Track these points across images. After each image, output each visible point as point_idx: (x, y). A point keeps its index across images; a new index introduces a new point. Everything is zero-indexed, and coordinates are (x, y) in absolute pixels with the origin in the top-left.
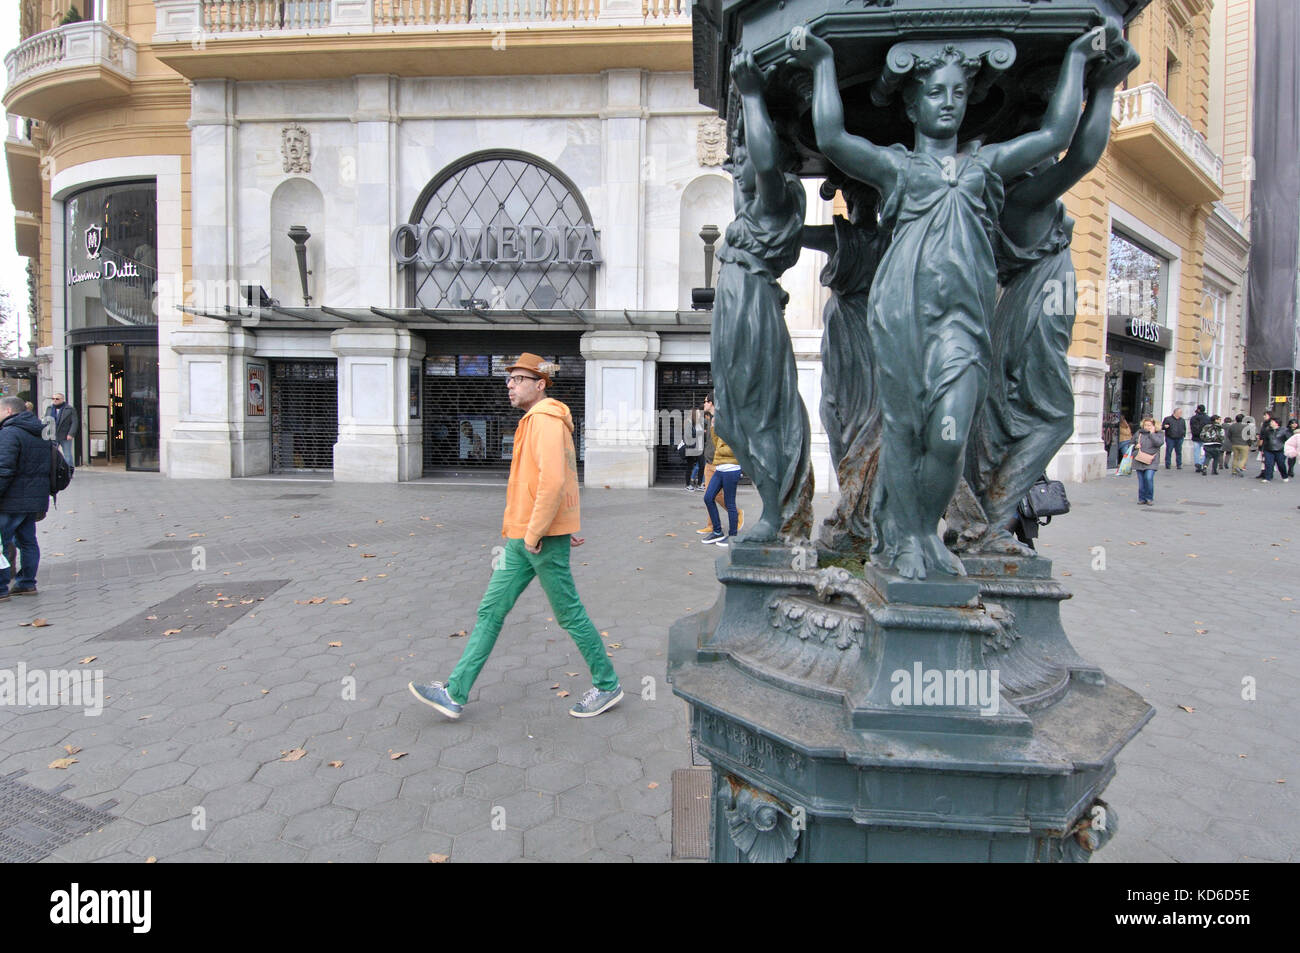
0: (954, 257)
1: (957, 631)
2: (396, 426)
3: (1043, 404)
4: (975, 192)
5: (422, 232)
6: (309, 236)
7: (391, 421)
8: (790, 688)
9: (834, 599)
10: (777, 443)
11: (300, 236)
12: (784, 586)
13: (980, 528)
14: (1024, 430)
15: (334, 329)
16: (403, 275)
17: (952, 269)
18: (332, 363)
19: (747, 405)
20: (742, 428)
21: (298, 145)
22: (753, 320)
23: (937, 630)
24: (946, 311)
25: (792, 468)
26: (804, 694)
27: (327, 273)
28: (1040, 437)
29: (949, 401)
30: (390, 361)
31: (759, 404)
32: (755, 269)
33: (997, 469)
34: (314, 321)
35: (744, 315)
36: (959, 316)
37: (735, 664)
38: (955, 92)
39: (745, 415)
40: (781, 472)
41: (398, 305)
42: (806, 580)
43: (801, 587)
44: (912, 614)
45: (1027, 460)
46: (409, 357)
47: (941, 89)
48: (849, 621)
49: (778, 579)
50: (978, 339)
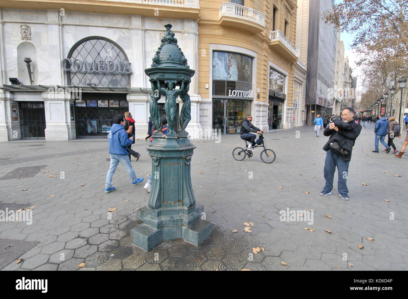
0: (171, 102)
1: (174, 139)
2: (67, 123)
3: (187, 116)
4: (173, 96)
5: (72, 61)
6: (31, 61)
7: (65, 121)
8: (158, 146)
9: (164, 138)
10: (158, 121)
11: (28, 61)
12: (159, 137)
13: (181, 130)
14: (186, 119)
15: (43, 92)
16: (66, 75)
17: (171, 103)
18: (43, 103)
19: (154, 116)
20: (154, 119)
21: (26, 31)
22: (154, 107)
23: (172, 139)
24: (171, 107)
25: (159, 124)
26: (160, 147)
27: (39, 74)
28: (187, 119)
29: (172, 116)
30: (63, 102)
31: (155, 116)
32: (154, 100)
33: (183, 123)
34: (35, 89)
35: (153, 106)
36: (172, 108)
37: (153, 146)
38: (171, 85)
39: (154, 118)
40: (158, 125)
41: (65, 85)
42: (162, 137)
43: (161, 137)
44: (169, 137)
45: (186, 122)
46: (70, 101)
47: (170, 85)
48: (165, 140)
49: (158, 137)
50: (174, 110)
